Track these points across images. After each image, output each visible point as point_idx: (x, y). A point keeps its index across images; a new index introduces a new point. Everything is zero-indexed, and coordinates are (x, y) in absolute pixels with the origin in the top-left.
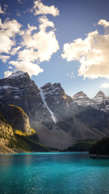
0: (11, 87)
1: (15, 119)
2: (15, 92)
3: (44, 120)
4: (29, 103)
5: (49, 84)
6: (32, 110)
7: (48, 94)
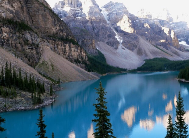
0: (73, 8)
1: (82, 41)
2: (77, 14)
3: (109, 40)
4: (92, 24)
5: (111, 2)
6: (95, 31)
7: (111, 13)
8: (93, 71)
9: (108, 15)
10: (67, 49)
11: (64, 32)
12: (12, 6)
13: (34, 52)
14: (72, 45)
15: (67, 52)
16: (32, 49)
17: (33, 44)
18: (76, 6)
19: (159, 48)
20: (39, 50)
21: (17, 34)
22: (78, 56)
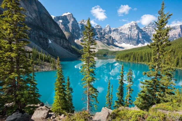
9: (81, 26)
10: (62, 42)
11: (60, 33)
12: (32, 15)
13: (45, 42)
14: (64, 40)
15: (61, 44)
16: (44, 41)
17: (44, 38)
18: (65, 20)
19: (105, 45)
20: (47, 41)
21: (35, 32)
22: (67, 45)
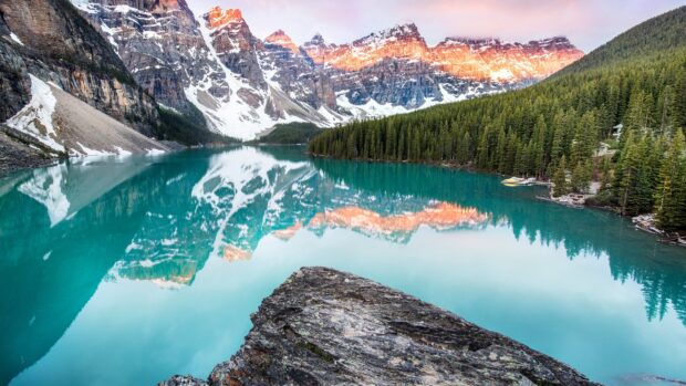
0: (135, 10)
2: (142, 23)
3: (213, 84)
5: (217, 9)
7: (217, 32)
8: (168, 139)
10: (106, 89)
11: (95, 52)
13: (7, 87)
14: (117, 84)
15: (105, 98)
19: (302, 106)
20: (20, 83)
22: (132, 107)
